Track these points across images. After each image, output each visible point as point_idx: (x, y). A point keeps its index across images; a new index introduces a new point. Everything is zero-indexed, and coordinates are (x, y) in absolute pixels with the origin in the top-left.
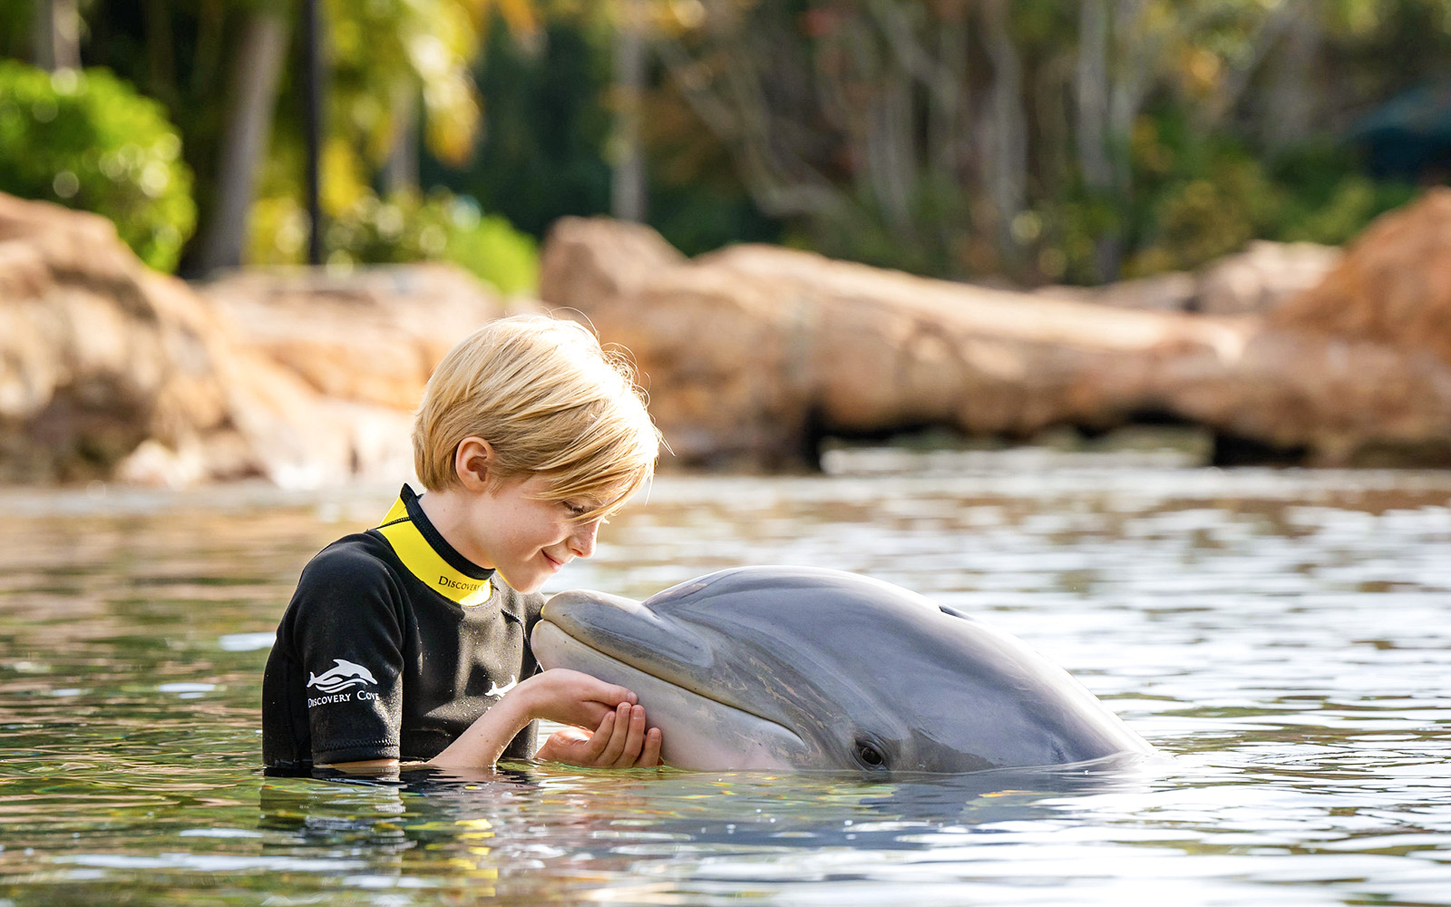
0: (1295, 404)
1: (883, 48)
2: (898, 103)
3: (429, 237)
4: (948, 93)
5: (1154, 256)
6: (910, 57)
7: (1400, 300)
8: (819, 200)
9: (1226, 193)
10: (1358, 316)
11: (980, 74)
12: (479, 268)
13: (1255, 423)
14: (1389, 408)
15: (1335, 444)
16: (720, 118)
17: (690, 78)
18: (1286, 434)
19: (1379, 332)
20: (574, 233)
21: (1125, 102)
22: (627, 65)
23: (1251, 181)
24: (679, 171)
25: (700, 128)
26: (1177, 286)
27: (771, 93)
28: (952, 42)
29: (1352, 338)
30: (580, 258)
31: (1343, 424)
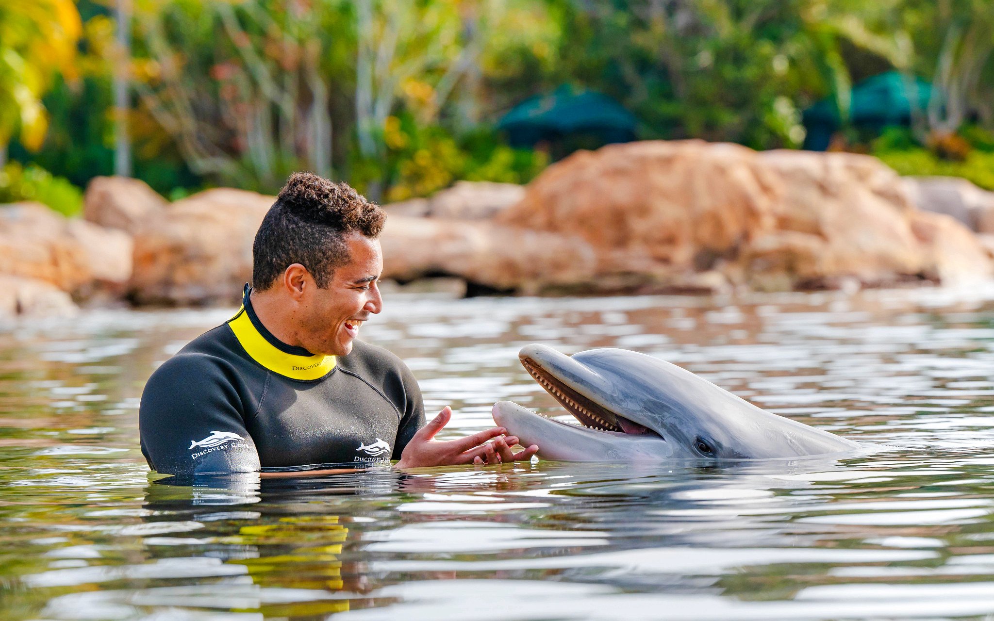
0: (510, 266)
1: (254, 84)
2: (263, 114)
3: (25, 188)
4: (289, 107)
5: (399, 191)
6: (268, 89)
7: (563, 209)
8: (224, 165)
9: (436, 156)
10: (540, 219)
11: (305, 99)
12: (52, 205)
13: (487, 276)
14: (558, 266)
15: (530, 285)
16: (168, 123)
17: (151, 103)
18: (505, 281)
19: (552, 227)
20: (101, 185)
21: (383, 109)
22: (120, 95)
23: (448, 149)
24: (150, 151)
25: (160, 129)
26: (418, 206)
27: (197, 111)
28: (290, 82)
29: (538, 229)
30: (106, 199)
31: (534, 275)
